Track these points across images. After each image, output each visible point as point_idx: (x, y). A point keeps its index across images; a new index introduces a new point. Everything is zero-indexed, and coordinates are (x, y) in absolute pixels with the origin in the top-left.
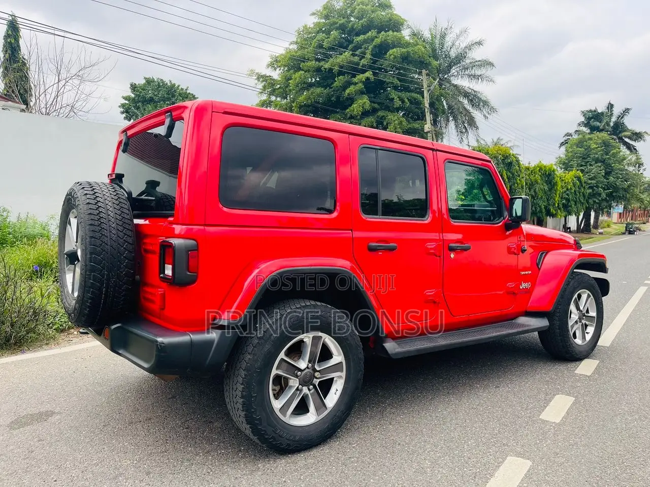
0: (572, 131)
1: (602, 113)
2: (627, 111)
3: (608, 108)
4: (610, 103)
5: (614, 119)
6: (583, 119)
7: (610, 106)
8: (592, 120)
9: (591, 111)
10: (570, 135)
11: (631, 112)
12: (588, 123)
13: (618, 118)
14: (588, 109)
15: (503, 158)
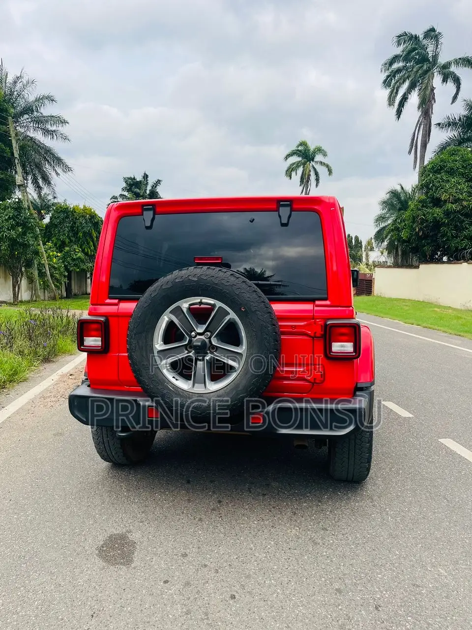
0: (117, 195)
1: (141, 181)
2: (159, 182)
3: (144, 177)
4: (145, 174)
5: (149, 188)
6: (124, 185)
7: (146, 176)
8: (134, 187)
9: (130, 178)
10: (116, 198)
11: (162, 183)
12: (130, 189)
13: (153, 187)
14: (129, 176)
15: (90, 217)
